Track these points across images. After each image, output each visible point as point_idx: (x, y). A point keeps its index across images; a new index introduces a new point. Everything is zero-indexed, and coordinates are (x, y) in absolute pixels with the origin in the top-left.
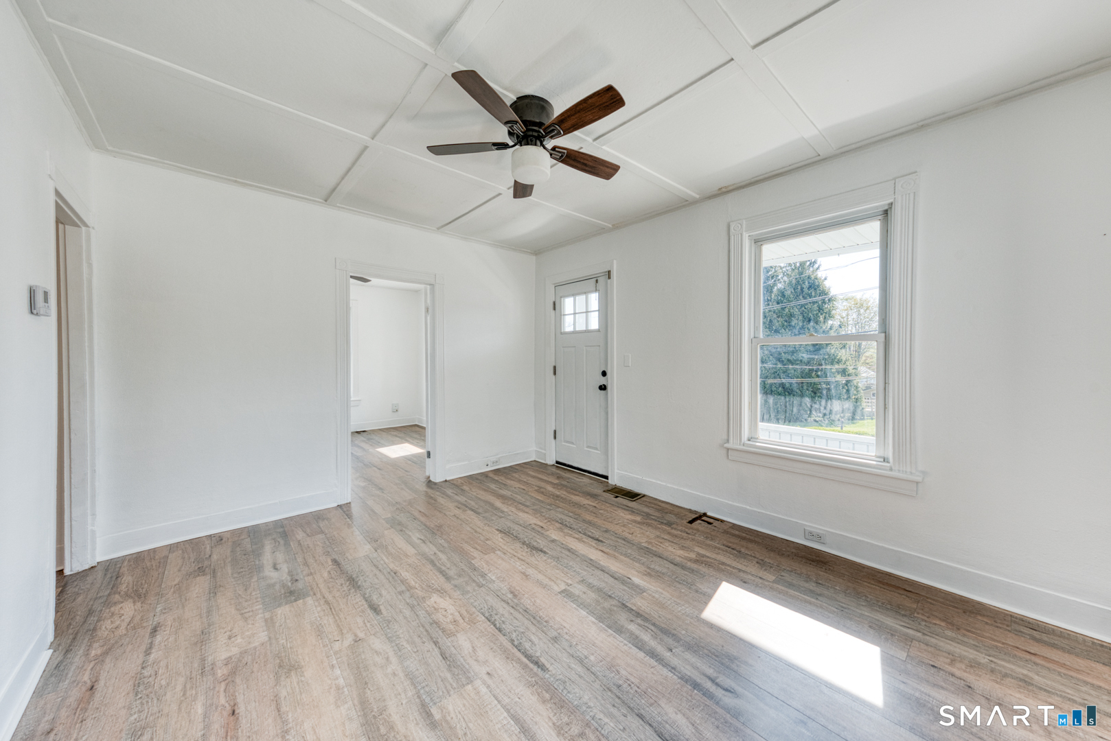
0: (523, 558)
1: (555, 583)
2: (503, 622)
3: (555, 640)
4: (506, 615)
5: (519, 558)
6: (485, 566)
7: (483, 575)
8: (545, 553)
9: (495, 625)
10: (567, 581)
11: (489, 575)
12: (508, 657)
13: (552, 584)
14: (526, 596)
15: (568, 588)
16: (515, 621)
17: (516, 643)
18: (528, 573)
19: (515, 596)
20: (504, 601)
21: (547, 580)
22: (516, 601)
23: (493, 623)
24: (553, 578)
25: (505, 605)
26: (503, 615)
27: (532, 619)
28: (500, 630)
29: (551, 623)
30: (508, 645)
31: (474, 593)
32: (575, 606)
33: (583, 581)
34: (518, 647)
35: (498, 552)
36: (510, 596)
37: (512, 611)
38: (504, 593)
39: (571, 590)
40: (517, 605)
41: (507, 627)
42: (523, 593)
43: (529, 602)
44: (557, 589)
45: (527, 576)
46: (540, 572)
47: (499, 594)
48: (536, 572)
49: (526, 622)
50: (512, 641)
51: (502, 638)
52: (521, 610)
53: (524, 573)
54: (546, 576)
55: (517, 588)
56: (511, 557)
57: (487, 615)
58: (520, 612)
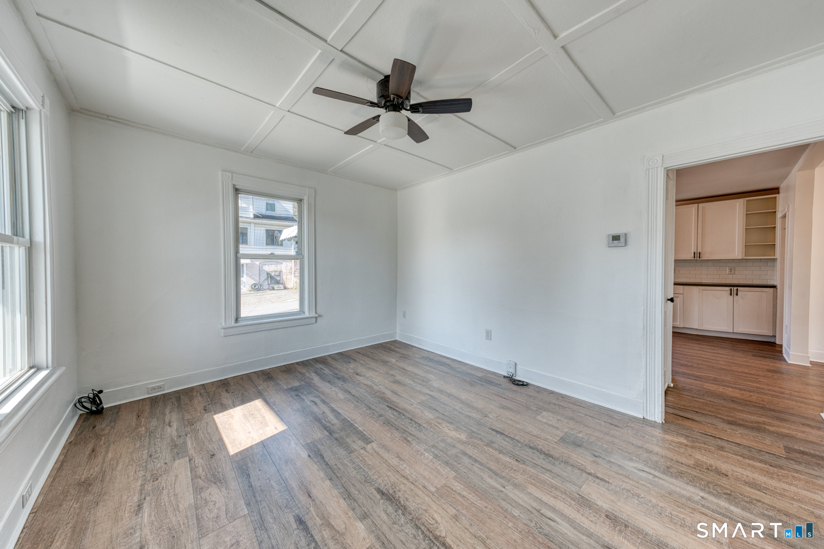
0: (402, 480)
1: (374, 450)
2: (410, 423)
3: (381, 416)
4: (409, 427)
5: (408, 479)
6: (439, 467)
7: (436, 456)
8: (379, 491)
9: (415, 422)
10: (364, 452)
11: (431, 457)
12: (405, 410)
13: (377, 449)
14: (397, 439)
15: (365, 445)
16: (404, 424)
17: (402, 414)
18: (397, 459)
19: (406, 439)
20: (412, 435)
21: (380, 453)
22: (405, 435)
23: (417, 423)
24: (376, 454)
25: (411, 432)
26: (412, 427)
27: (393, 425)
28: (411, 420)
29: (382, 423)
30: (405, 413)
31: (436, 441)
32: (364, 432)
33: (351, 453)
34: (400, 413)
35: (433, 489)
36: (409, 439)
37: (406, 429)
38: (414, 441)
39: (363, 444)
40: (403, 433)
41: (408, 421)
42: (399, 441)
43: (395, 435)
44: (374, 445)
45: (398, 457)
46: (386, 461)
47: (417, 440)
48: (390, 461)
49: (397, 423)
50: (404, 415)
51: (410, 417)
52: (401, 429)
53: (401, 459)
54: (382, 457)
55: (404, 445)
56: (416, 481)
57: (422, 427)
58: (401, 428)
